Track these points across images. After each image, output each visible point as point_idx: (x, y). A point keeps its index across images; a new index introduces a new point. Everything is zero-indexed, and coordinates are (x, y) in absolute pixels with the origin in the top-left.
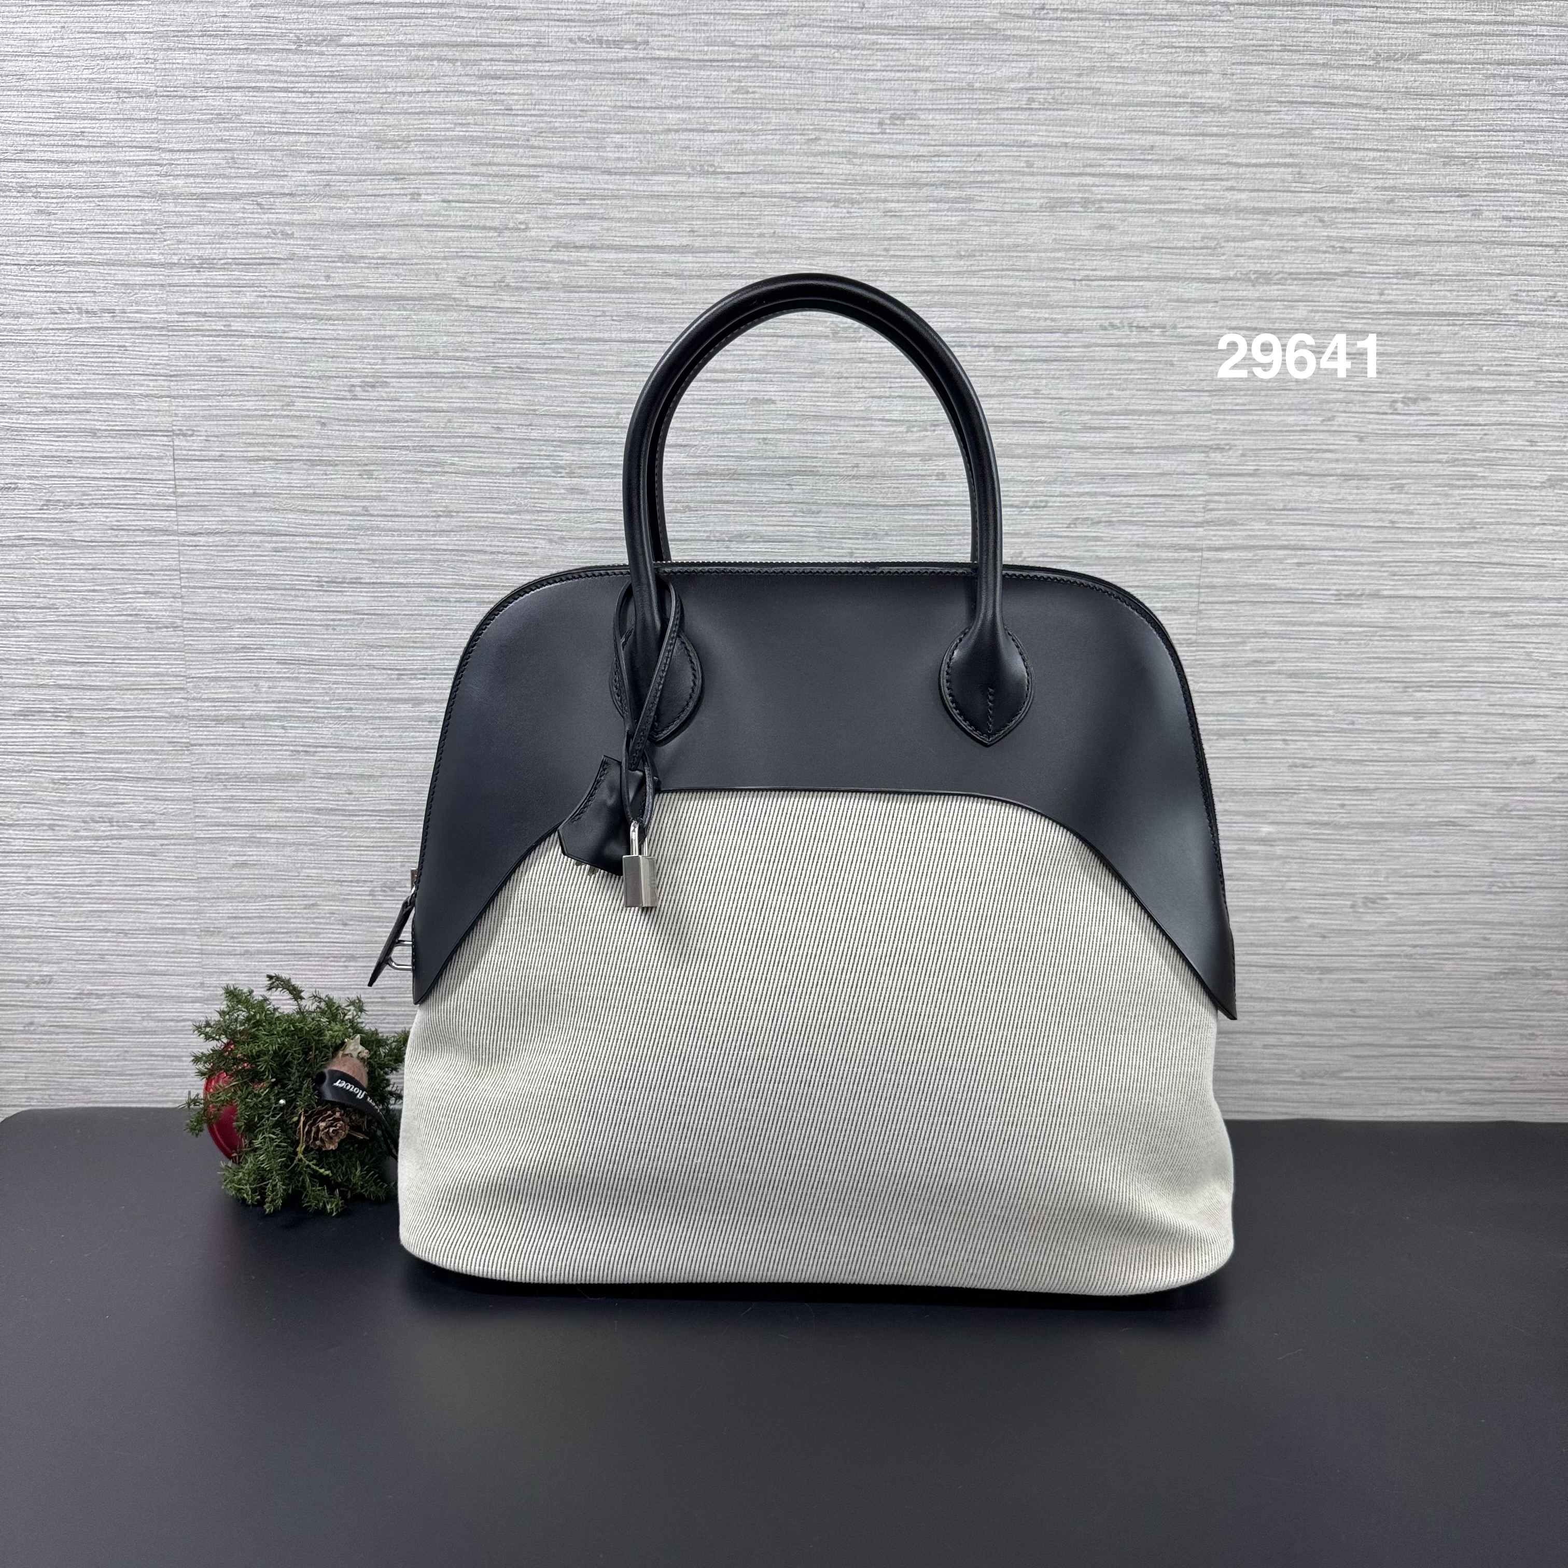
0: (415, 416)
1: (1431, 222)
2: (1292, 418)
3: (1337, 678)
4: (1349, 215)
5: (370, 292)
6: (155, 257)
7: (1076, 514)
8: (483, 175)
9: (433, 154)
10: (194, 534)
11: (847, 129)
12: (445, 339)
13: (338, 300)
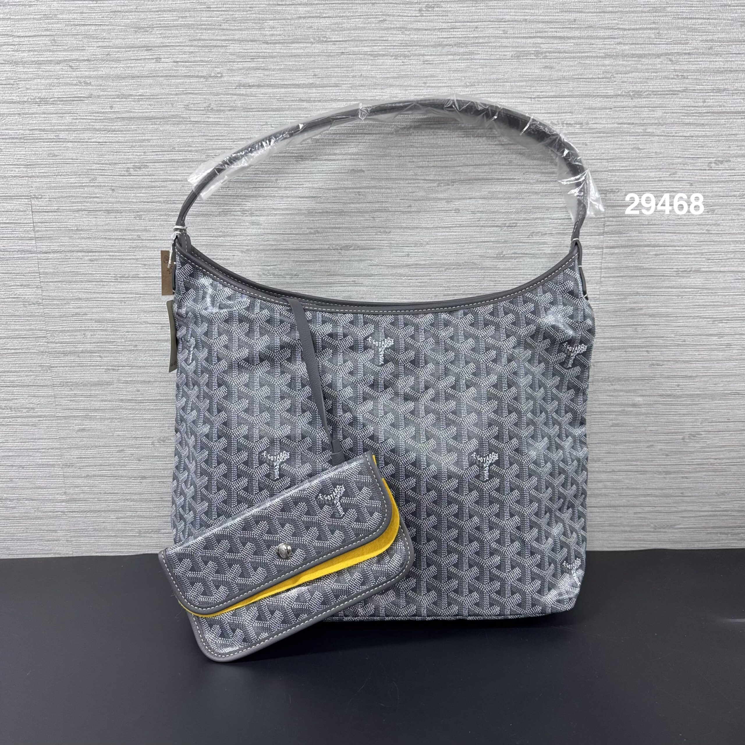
0: (163, 184)
1: (733, 59)
2: (653, 174)
3: (676, 317)
4: (686, 57)
5: (135, 115)
6: (14, 98)
7: (533, 229)
8: (195, 46)
9: (167, 35)
10: (46, 253)
11: (401, 14)
12: (178, 140)
13: (118, 120)
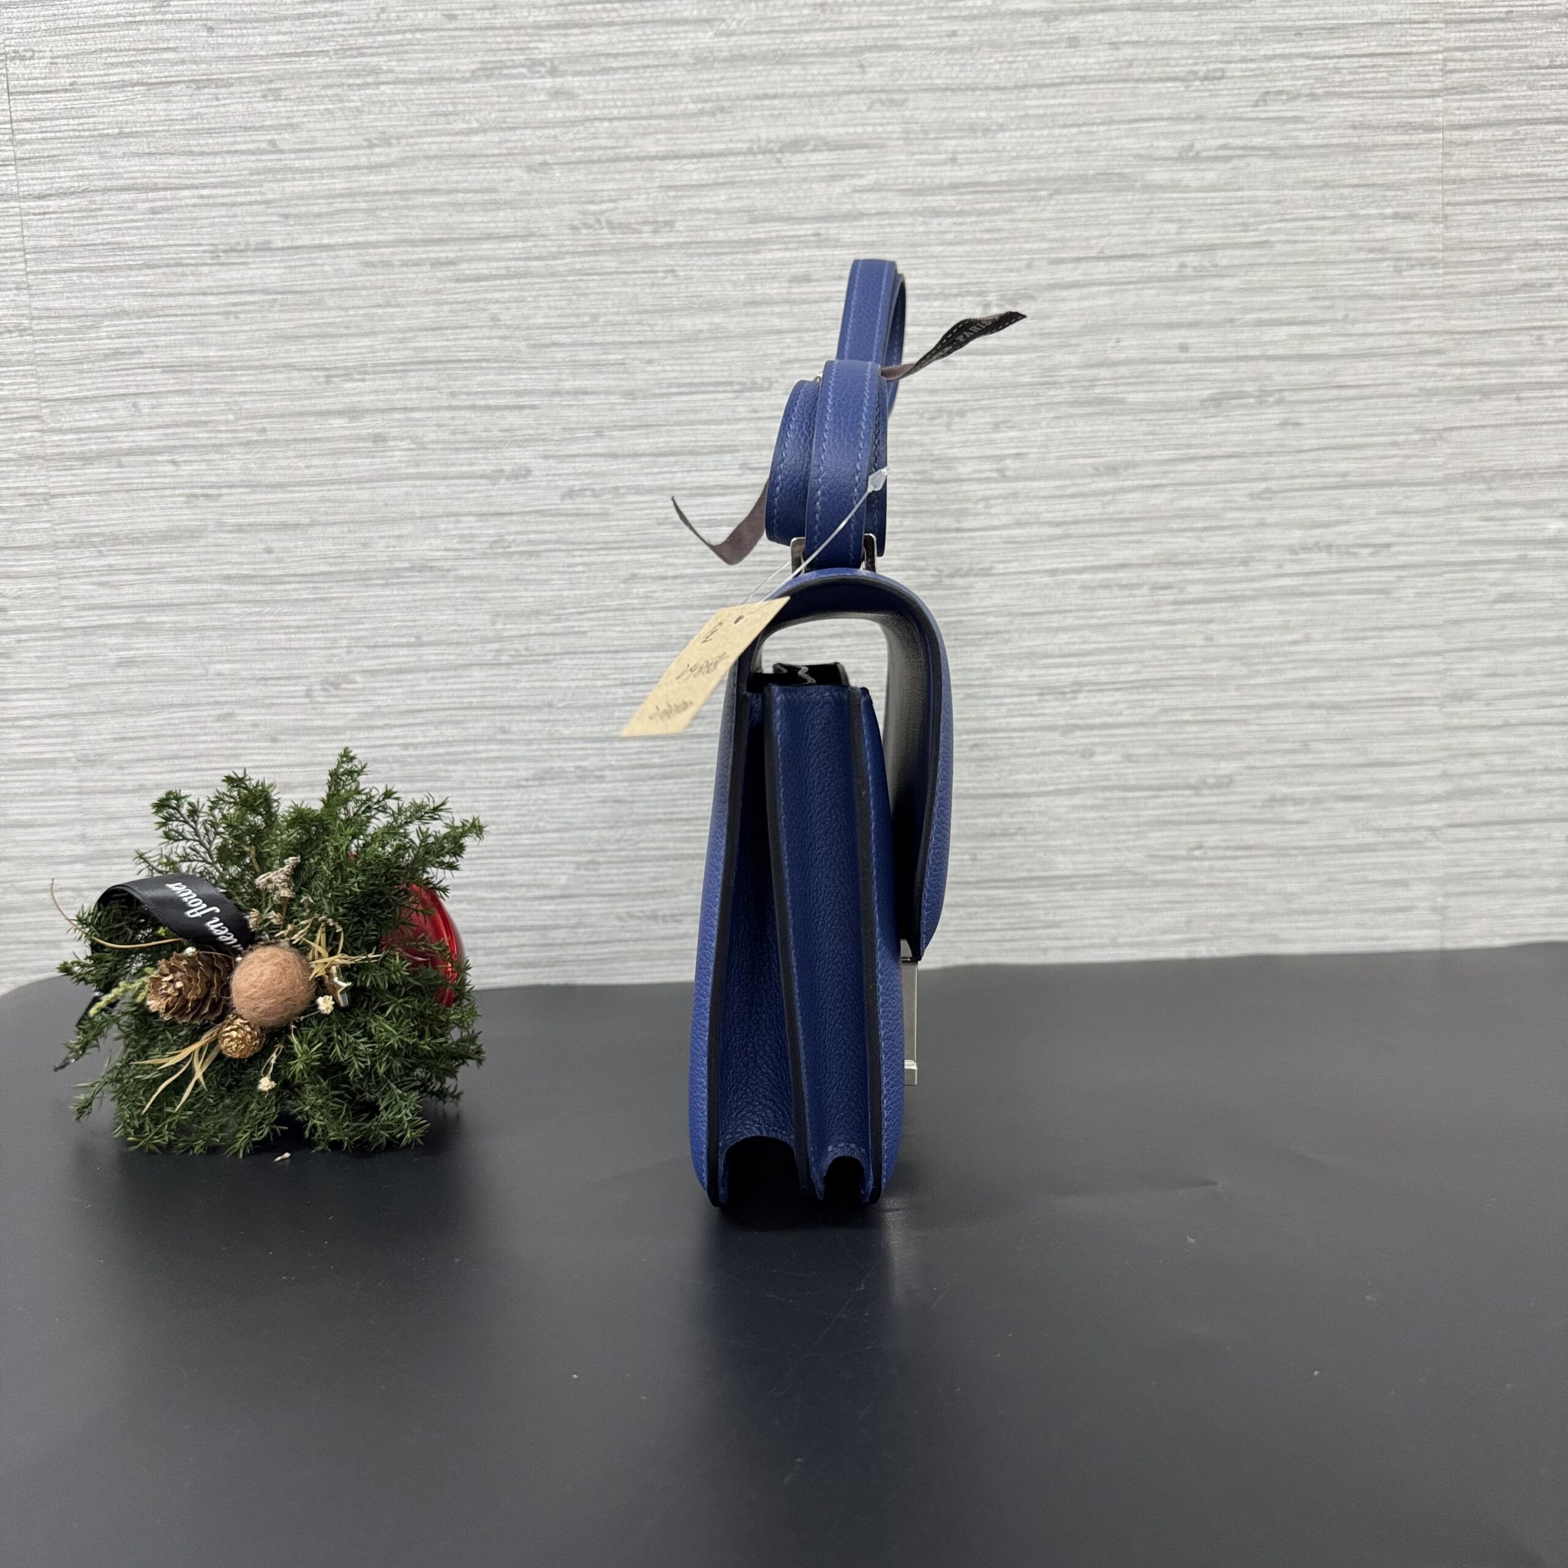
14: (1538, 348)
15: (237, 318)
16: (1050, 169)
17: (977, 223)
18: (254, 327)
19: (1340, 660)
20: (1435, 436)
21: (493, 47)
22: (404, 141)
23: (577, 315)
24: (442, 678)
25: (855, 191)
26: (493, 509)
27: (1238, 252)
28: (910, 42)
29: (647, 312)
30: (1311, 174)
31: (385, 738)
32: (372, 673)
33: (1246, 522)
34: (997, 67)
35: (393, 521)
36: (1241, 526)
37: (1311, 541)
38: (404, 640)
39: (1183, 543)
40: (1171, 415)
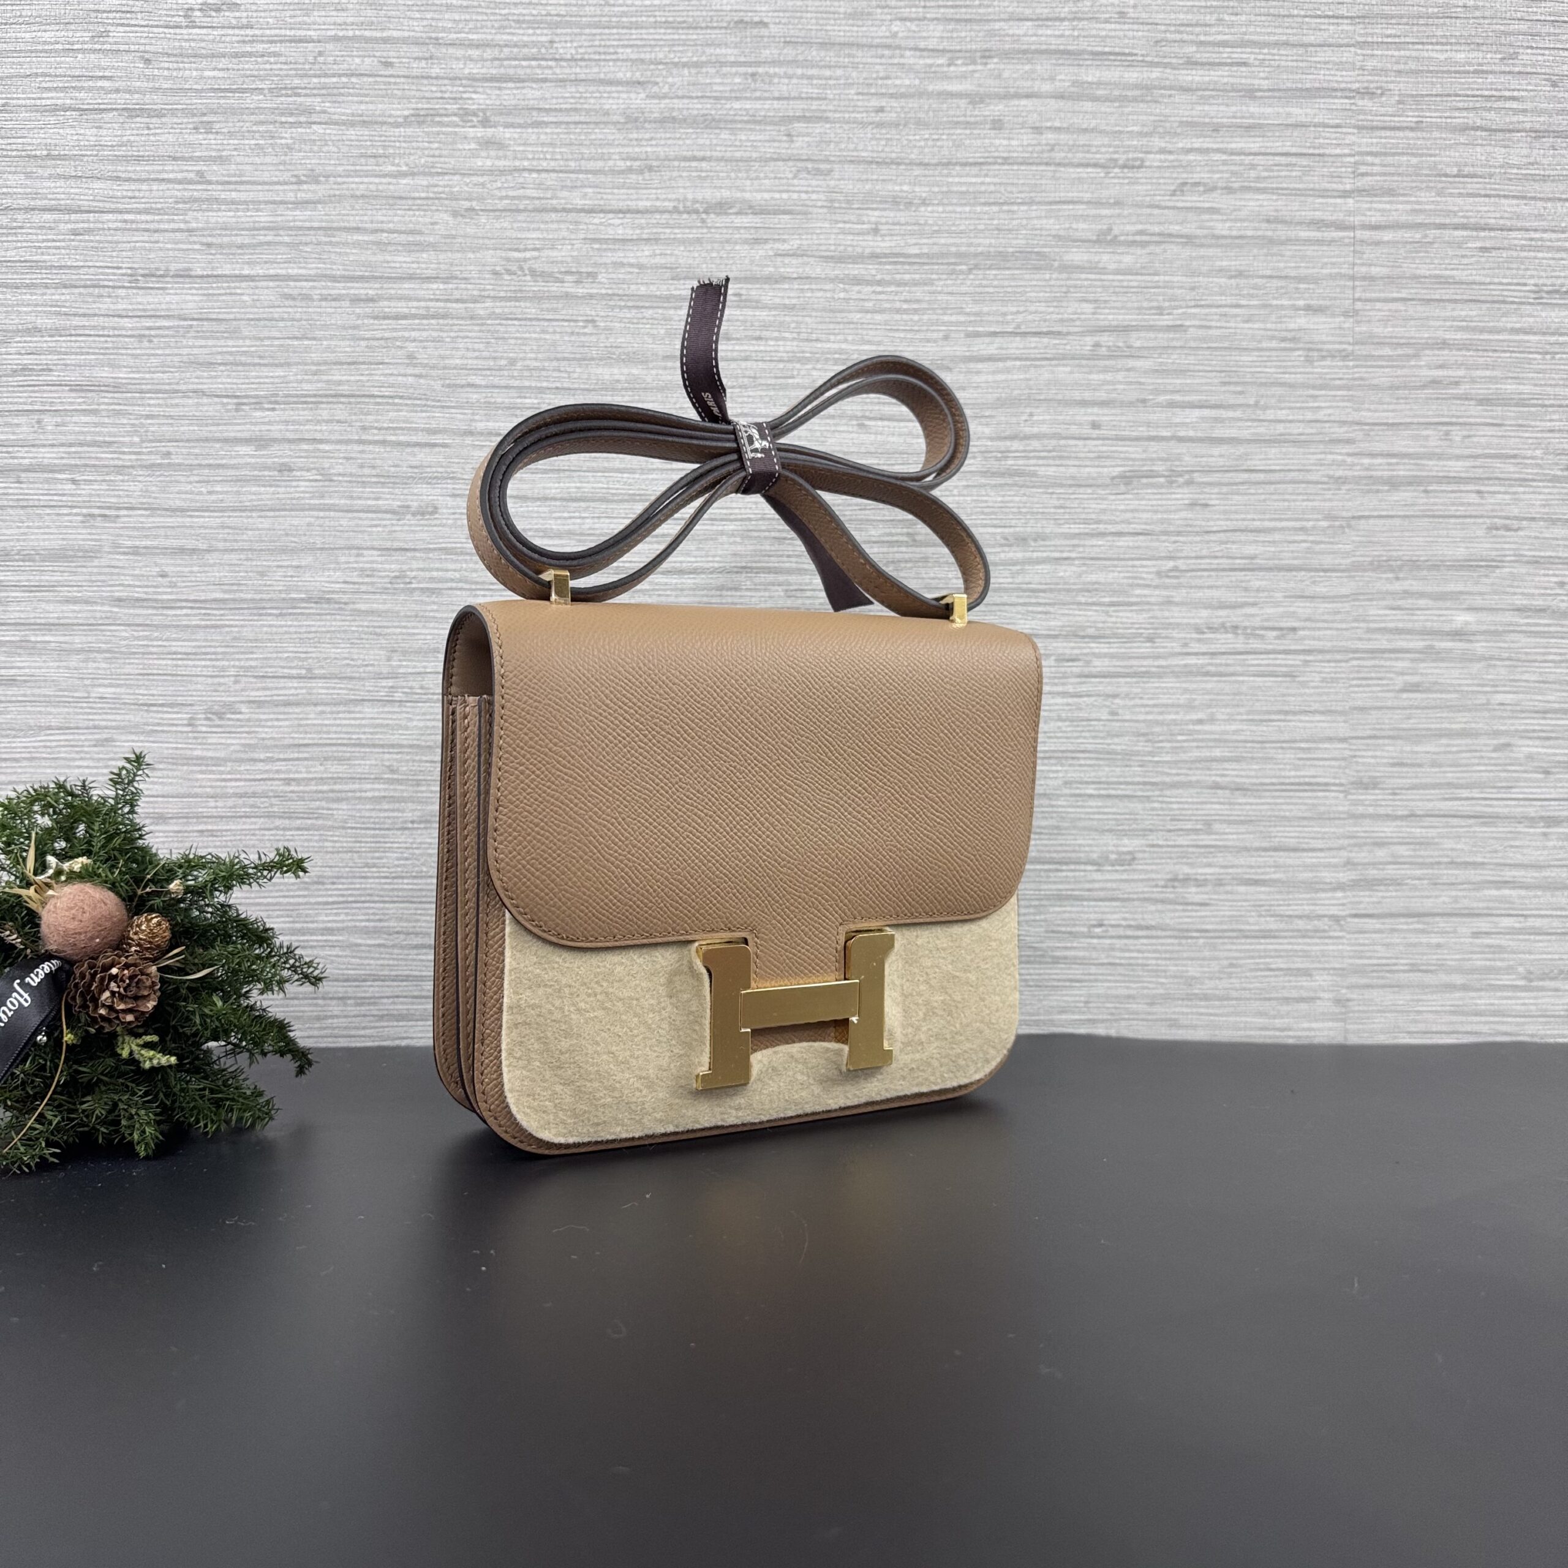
14: (1447, 443)
15: (150, 341)
16: (970, 245)
17: (897, 293)
18: (167, 352)
19: (1246, 741)
20: (1344, 524)
21: (427, 95)
22: (332, 179)
23: (495, 358)
24: (332, 713)
25: (776, 255)
26: (396, 545)
27: (1152, 335)
28: (837, 115)
29: (564, 359)
30: (1225, 263)
31: (267, 771)
32: (259, 704)
33: (1153, 600)
34: (922, 143)
35: (293, 551)
36: (1148, 603)
37: (1217, 622)
38: (294, 672)
39: (1092, 615)
40: (1082, 490)
